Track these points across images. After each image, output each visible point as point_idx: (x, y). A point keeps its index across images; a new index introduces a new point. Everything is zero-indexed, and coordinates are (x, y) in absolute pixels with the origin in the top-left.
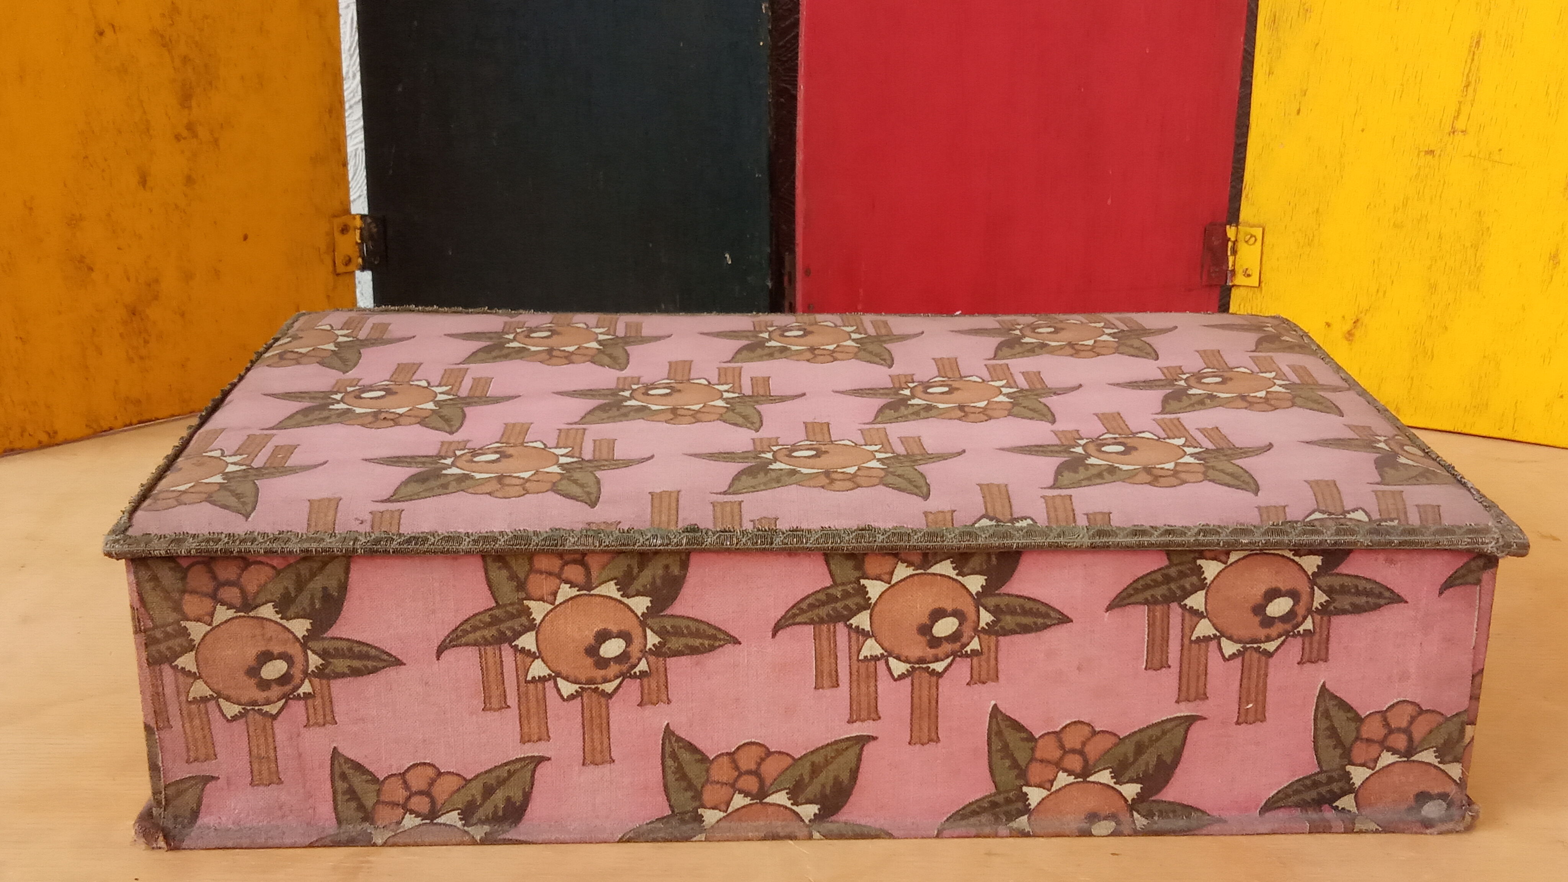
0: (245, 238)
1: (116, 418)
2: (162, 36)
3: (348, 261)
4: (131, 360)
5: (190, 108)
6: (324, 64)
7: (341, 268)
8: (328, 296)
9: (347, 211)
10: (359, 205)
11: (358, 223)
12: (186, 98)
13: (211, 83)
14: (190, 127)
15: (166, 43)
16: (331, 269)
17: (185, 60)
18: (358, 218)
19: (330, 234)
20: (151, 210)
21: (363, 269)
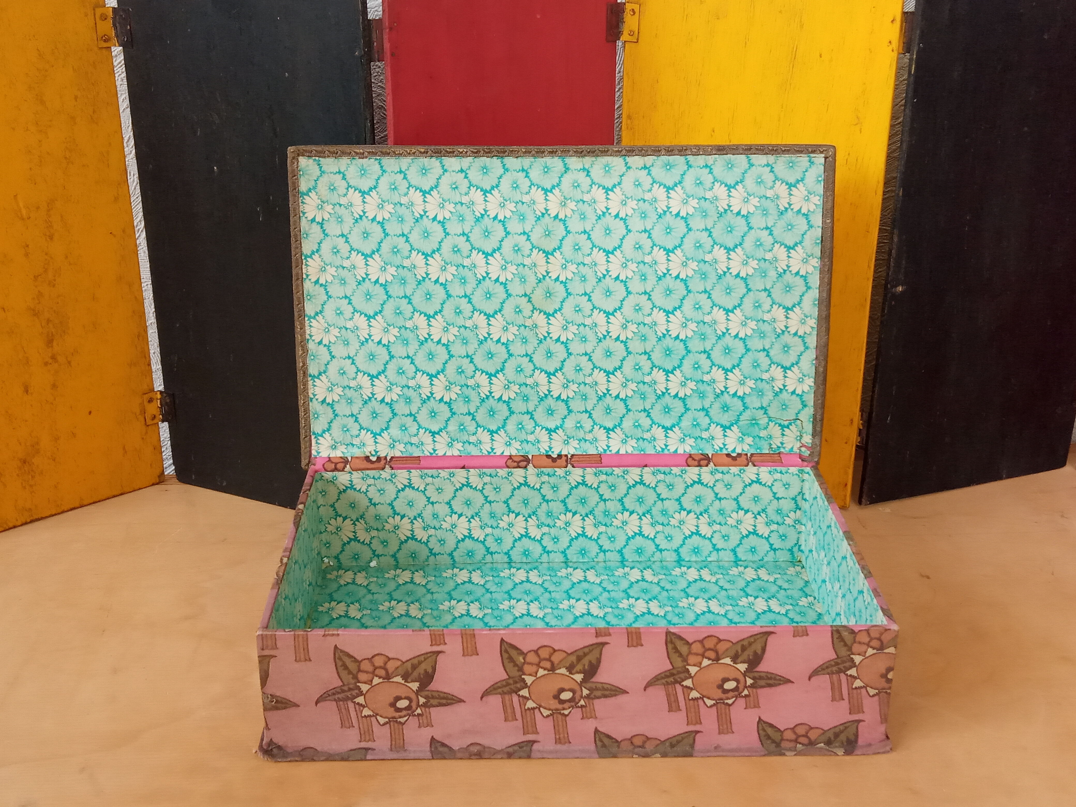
0: (90, 413)
1: (17, 520)
2: (33, 310)
3: (154, 417)
4: (25, 488)
5: (52, 347)
6: (134, 311)
7: (149, 422)
8: (143, 438)
9: (153, 390)
10: (159, 385)
11: (159, 396)
12: (50, 342)
13: (64, 332)
14: (53, 358)
15: (35, 313)
16: (143, 422)
17: (48, 321)
18: (158, 393)
19: (142, 404)
20: (31, 406)
21: (163, 421)
